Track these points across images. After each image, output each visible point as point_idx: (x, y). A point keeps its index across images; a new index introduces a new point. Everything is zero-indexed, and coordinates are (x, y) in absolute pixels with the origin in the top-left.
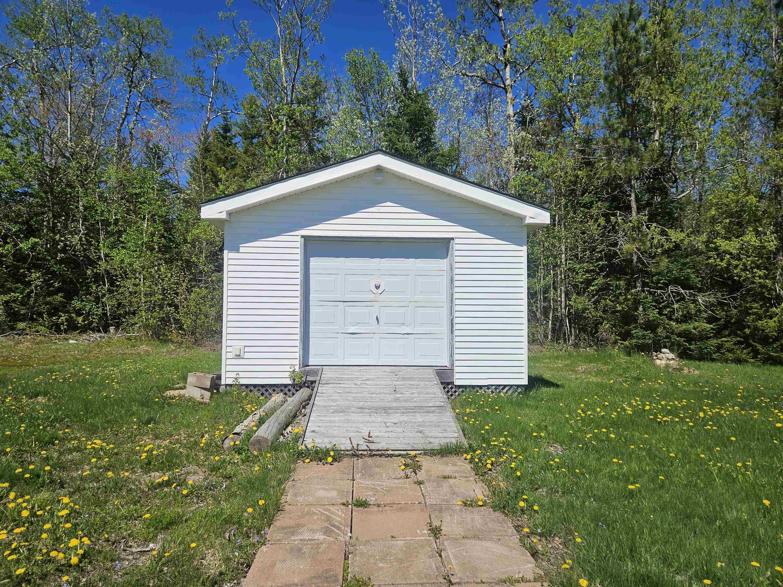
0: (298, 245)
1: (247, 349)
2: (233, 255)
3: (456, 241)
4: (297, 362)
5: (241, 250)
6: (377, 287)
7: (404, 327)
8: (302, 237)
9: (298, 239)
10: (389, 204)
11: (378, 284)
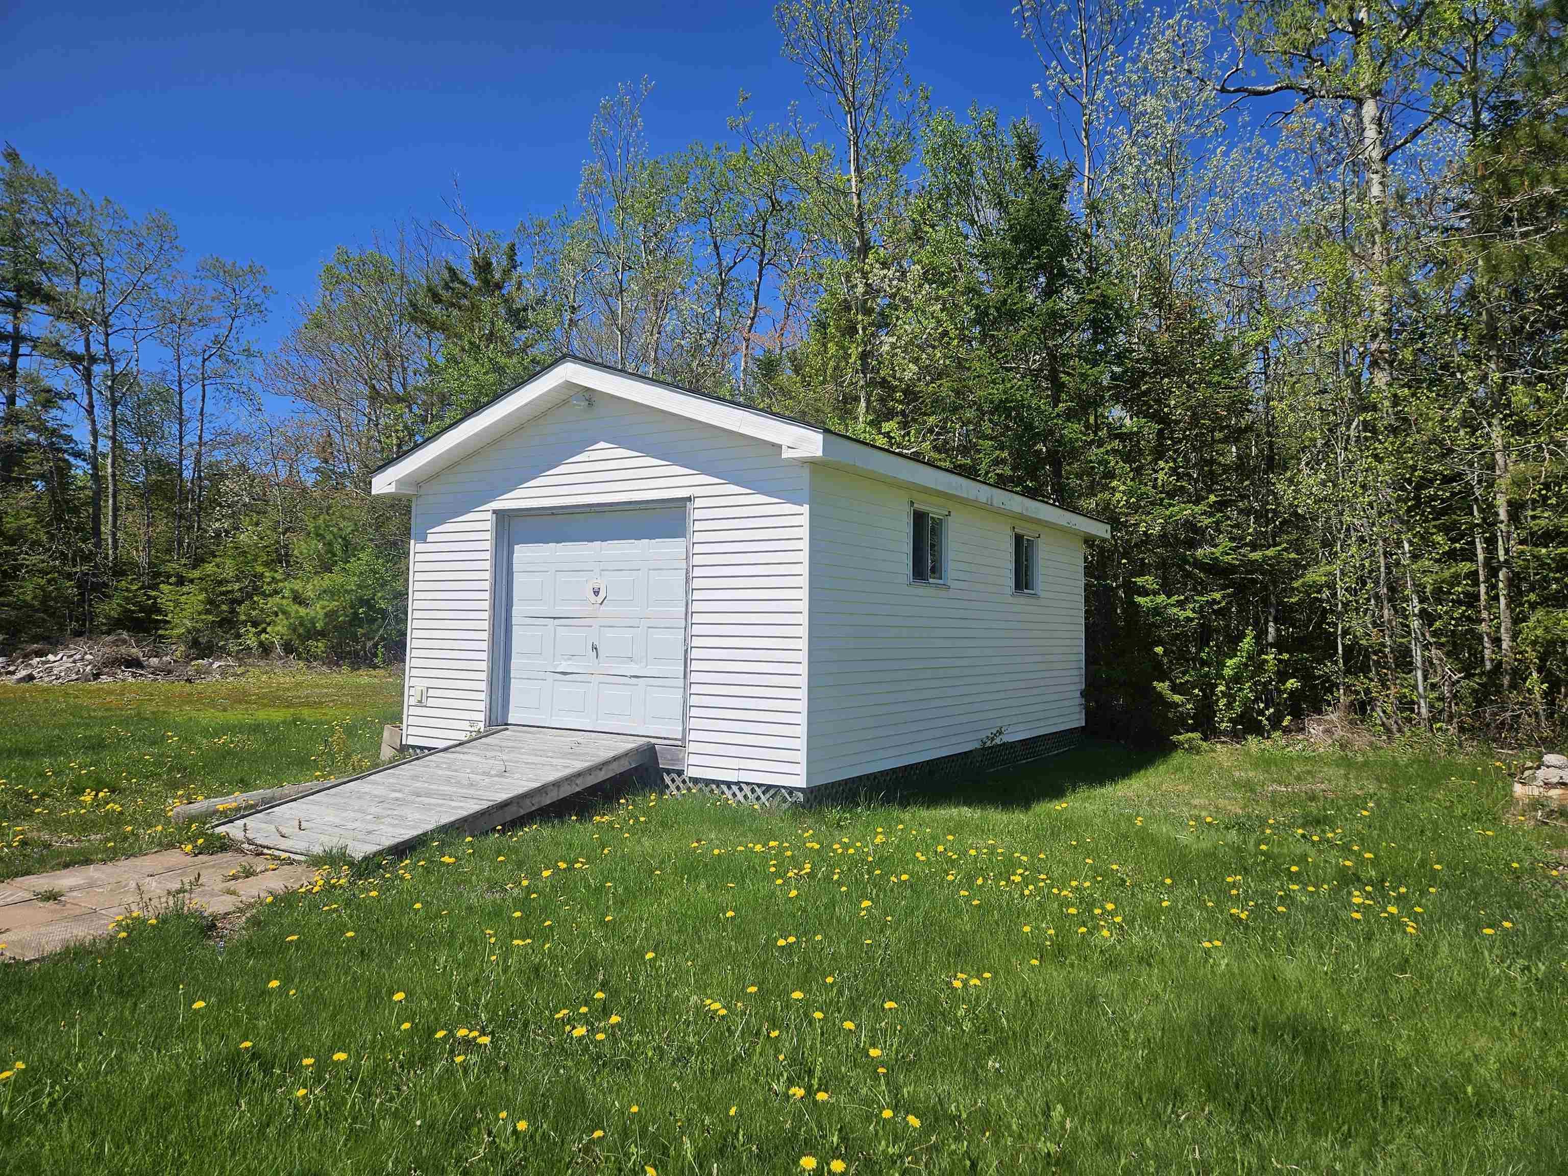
0: (488, 526)
1: (431, 692)
2: (420, 547)
3: (698, 503)
4: (481, 716)
5: (430, 538)
6: (596, 593)
7: (633, 665)
8: (495, 512)
9: (489, 515)
10: (602, 445)
11: (596, 587)
